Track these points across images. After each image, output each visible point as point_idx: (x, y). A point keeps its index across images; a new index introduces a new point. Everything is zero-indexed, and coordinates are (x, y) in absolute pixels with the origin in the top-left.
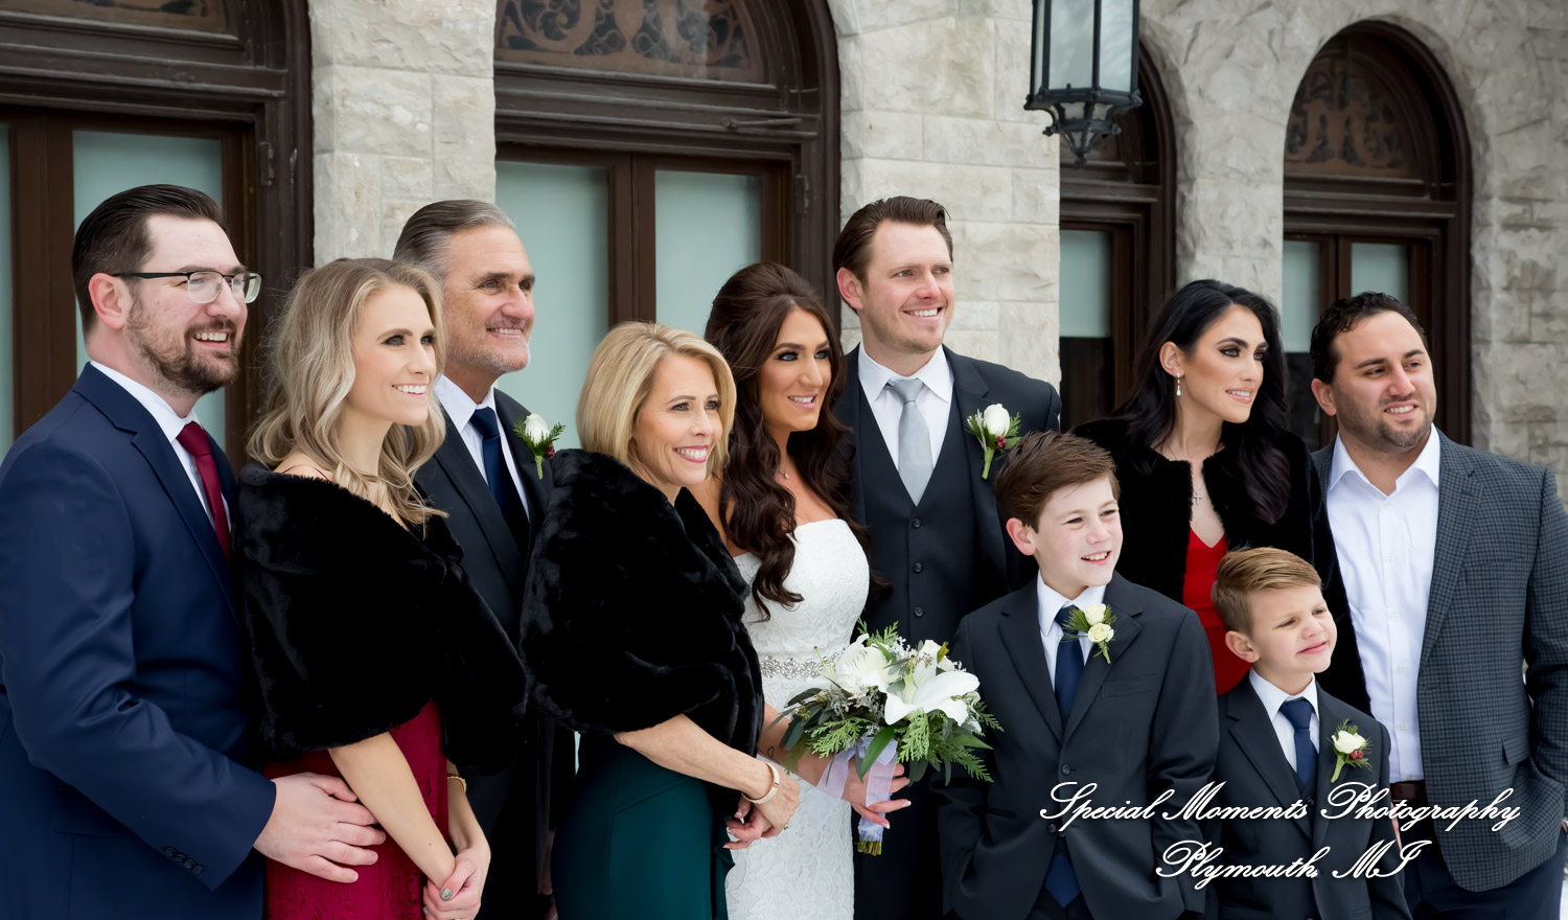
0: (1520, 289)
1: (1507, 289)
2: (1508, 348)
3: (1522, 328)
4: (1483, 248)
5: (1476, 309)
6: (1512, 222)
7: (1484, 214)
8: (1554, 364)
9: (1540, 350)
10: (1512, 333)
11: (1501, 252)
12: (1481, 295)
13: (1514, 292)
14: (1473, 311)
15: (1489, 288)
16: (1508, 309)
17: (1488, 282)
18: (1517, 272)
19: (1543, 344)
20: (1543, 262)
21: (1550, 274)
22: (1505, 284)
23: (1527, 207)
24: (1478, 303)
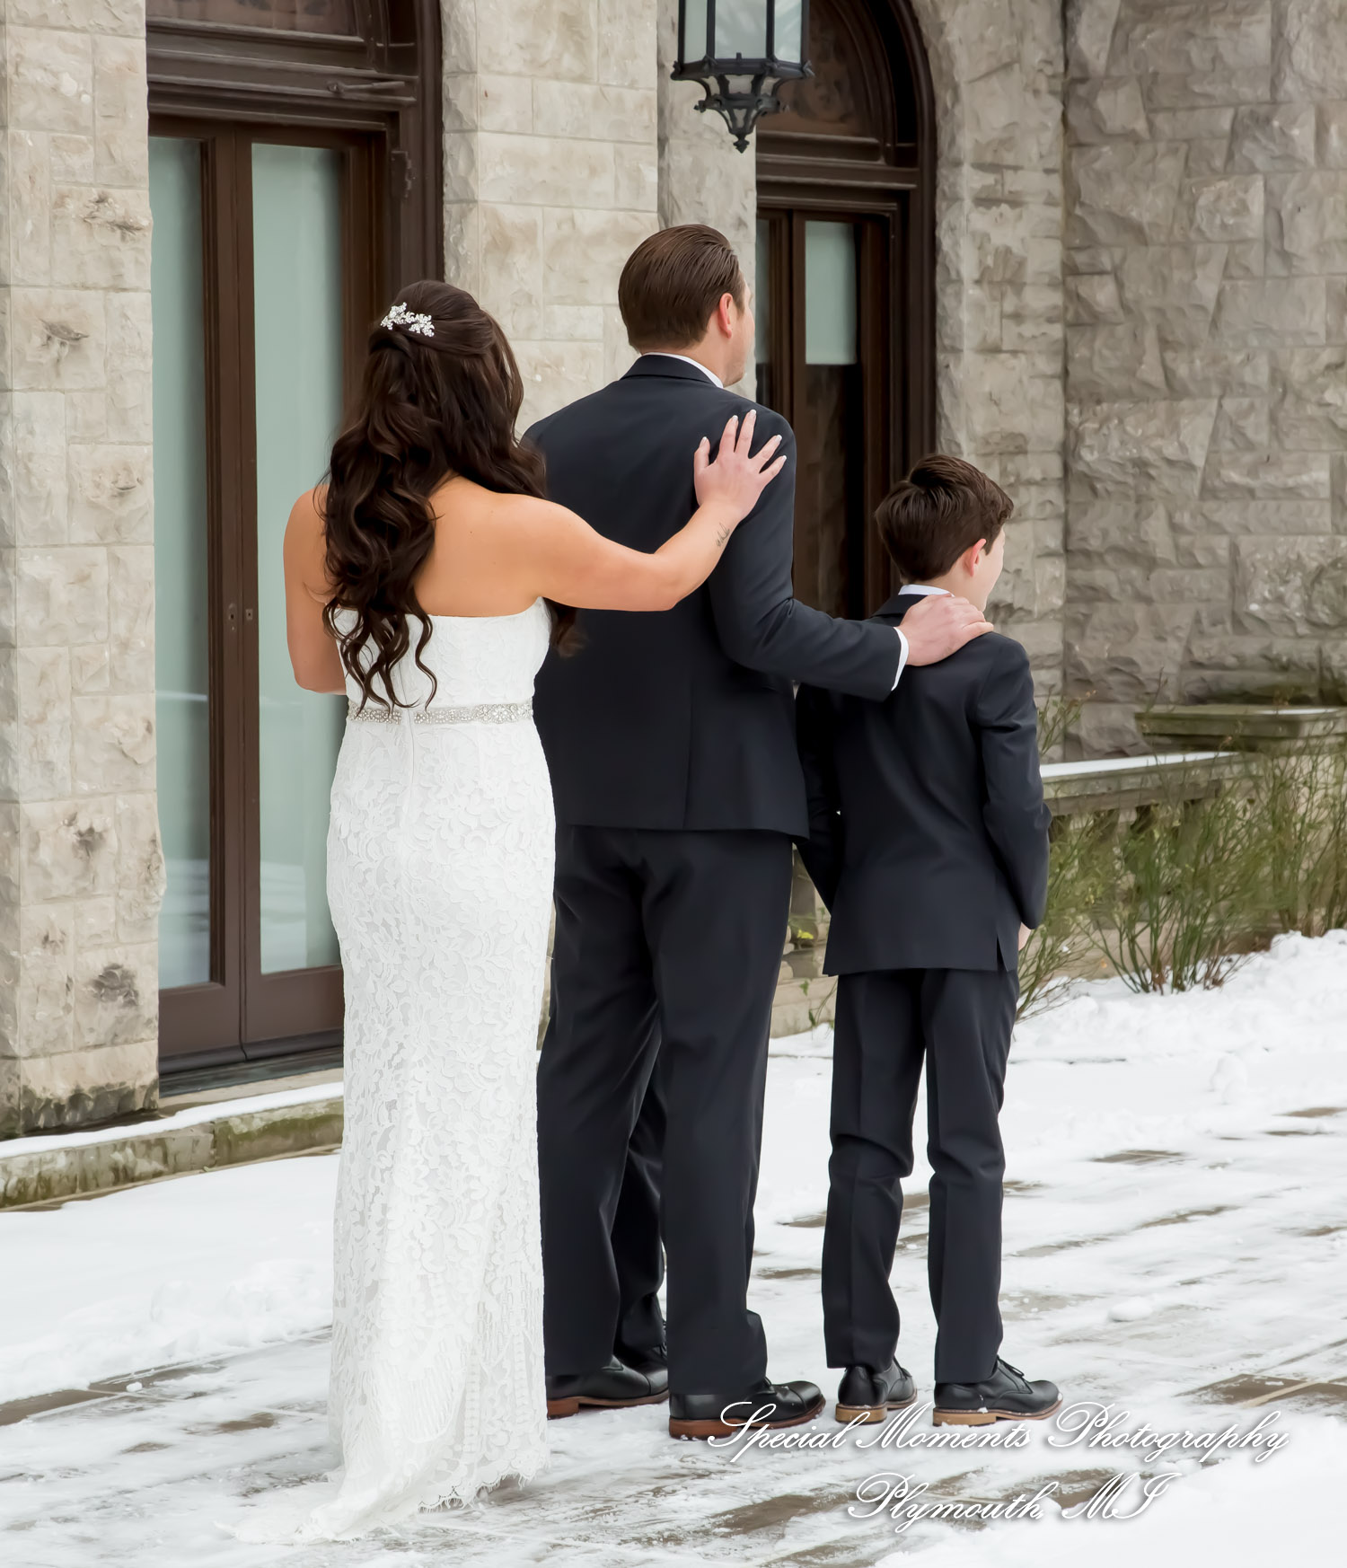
0: (991, 282)
1: (978, 282)
2: (981, 358)
3: (994, 333)
4: (952, 229)
5: (944, 307)
6: (983, 196)
7: (953, 185)
8: (1025, 379)
9: (1013, 362)
10: (984, 339)
11: (973, 234)
12: (950, 290)
13: (985, 286)
14: (939, 310)
15: (959, 281)
16: (980, 308)
17: (958, 273)
18: (990, 261)
19: (1014, 353)
20: (1017, 248)
21: (1022, 263)
22: (976, 276)
23: (998, 176)
24: (945, 300)
